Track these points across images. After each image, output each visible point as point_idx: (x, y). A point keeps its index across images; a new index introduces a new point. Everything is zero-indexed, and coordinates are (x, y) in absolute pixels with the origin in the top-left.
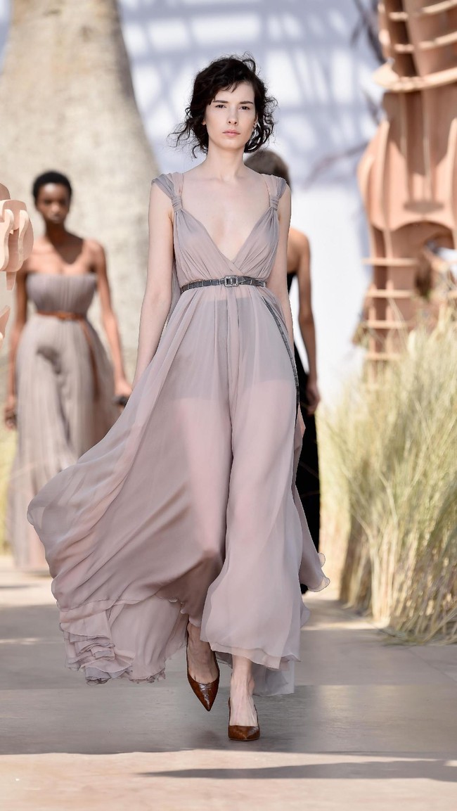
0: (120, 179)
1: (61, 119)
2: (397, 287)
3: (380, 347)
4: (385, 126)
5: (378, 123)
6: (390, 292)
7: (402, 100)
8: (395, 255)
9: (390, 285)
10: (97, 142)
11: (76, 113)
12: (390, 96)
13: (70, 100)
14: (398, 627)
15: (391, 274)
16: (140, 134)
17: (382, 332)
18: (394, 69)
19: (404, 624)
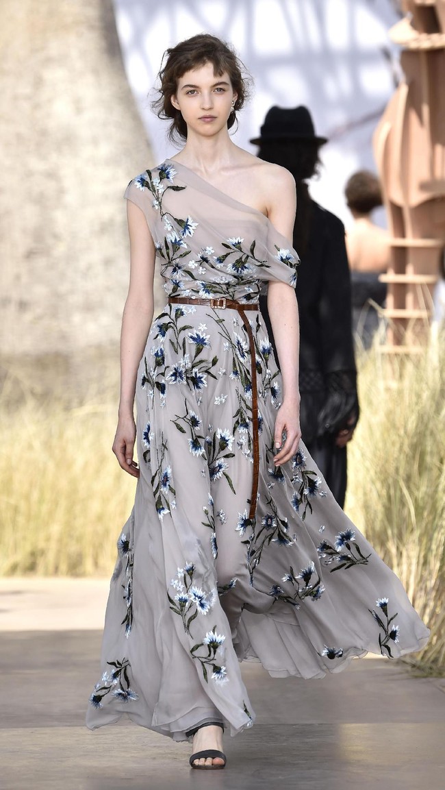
0: (105, 150)
1: (38, 82)
2: (419, 271)
3: (399, 340)
4: (404, 90)
5: (396, 85)
6: (410, 277)
7: (423, 60)
8: (415, 236)
9: (410, 269)
10: (79, 110)
11: (54, 75)
12: (409, 55)
13: (48, 61)
14: (419, 658)
15: (411, 257)
16: (127, 98)
17: (403, 322)
18: (414, 25)
19: (426, 652)
